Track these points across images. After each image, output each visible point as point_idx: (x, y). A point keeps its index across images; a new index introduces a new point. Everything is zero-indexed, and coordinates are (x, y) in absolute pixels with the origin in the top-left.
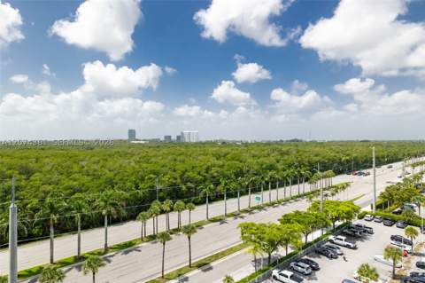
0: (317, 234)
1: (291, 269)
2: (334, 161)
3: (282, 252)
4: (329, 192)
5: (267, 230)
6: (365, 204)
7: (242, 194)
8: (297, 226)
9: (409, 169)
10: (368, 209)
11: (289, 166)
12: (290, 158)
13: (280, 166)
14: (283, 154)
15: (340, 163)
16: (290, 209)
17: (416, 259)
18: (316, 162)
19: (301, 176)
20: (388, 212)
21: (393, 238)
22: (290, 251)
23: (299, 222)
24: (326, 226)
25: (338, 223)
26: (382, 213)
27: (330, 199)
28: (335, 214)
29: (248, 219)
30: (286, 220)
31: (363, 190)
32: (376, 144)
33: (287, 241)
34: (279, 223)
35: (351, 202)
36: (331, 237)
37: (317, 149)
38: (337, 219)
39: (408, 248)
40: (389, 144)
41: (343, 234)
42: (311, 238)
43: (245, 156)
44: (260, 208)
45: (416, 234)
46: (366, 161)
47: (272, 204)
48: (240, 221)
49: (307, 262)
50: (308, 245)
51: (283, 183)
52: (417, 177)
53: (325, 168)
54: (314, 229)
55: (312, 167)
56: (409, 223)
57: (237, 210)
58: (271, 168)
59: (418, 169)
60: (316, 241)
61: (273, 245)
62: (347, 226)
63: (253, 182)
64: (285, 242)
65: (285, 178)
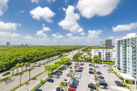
0: (62, 65)
1: (57, 74)
2: (66, 50)
3: (55, 71)
4: (64, 56)
5: (51, 66)
6: (71, 58)
7: (45, 59)
8: (58, 65)
9: (78, 51)
10: (71, 59)
11: (57, 51)
12: (57, 50)
13: (54, 51)
14: (55, 49)
15: (67, 50)
16: (56, 61)
17: (79, 67)
18: (62, 50)
19: (59, 53)
20: (75, 59)
21: (75, 64)
22: (57, 70)
23: (59, 63)
24: (64, 64)
25: (66, 63)
26: (74, 60)
27: (65, 58)
28: (66, 61)
29: (47, 65)
30: (56, 63)
31: (70, 56)
32: (73, 46)
33: (56, 68)
34: (54, 64)
35: (69, 58)
36: (65, 66)
37: (62, 48)
38: (66, 62)
39: (78, 65)
40: (75, 46)
41: (67, 65)
42: (61, 67)
43: (46, 49)
44: (50, 62)
45: (79, 62)
46: (71, 50)
47: (52, 60)
48: (45, 65)
49: (60, 72)
50: (60, 68)
51: (55, 55)
52: (79, 52)
53: (64, 51)
54: (62, 64)
55: (61, 51)
56: (78, 61)
57: (44, 63)
58: (52, 52)
59: (79, 51)
60: (62, 67)
61: (53, 69)
62: (68, 63)
63: (48, 55)
64: (55, 68)
65: (55, 54)
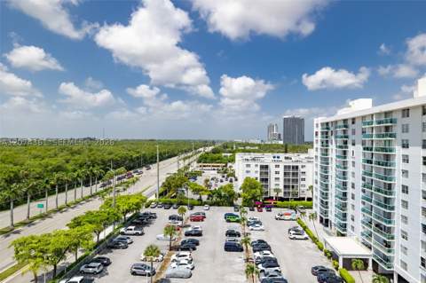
0: (109, 230)
1: (82, 273)
2: (126, 158)
3: (70, 258)
4: (121, 188)
5: (52, 240)
6: (150, 195)
7: (17, 204)
8: (88, 227)
9: (181, 162)
10: (153, 198)
11: (81, 166)
12: (80, 158)
13: (69, 167)
14: (73, 153)
15: (132, 160)
16: (80, 211)
17: (185, 230)
18: (109, 161)
19: (94, 175)
20: (166, 199)
21: (170, 218)
22: (80, 254)
23: (90, 223)
24: (117, 221)
25: (128, 215)
26: (163, 199)
27: (122, 194)
28: (126, 207)
29: (26, 232)
30: (77, 223)
31: (149, 182)
32: (160, 142)
33: (77, 245)
34: (67, 228)
35: (140, 194)
36: (122, 230)
37: (111, 148)
38: (128, 211)
39: (180, 223)
40: (169, 143)
41: (132, 224)
42: (102, 236)
43: (21, 157)
44: (43, 217)
45: (185, 211)
46: (152, 158)
47: (59, 210)
48: (14, 237)
49: (97, 260)
50: (99, 243)
51: (73, 185)
52: (186, 168)
53: (117, 165)
54: (106, 226)
55: (105, 166)
56: (181, 204)
57: (8, 224)
58: (58, 169)
59: (187, 162)
60: (107, 237)
61: (60, 254)
62: (137, 216)
63: (34, 188)
64: (73, 247)
65: (75, 179)
